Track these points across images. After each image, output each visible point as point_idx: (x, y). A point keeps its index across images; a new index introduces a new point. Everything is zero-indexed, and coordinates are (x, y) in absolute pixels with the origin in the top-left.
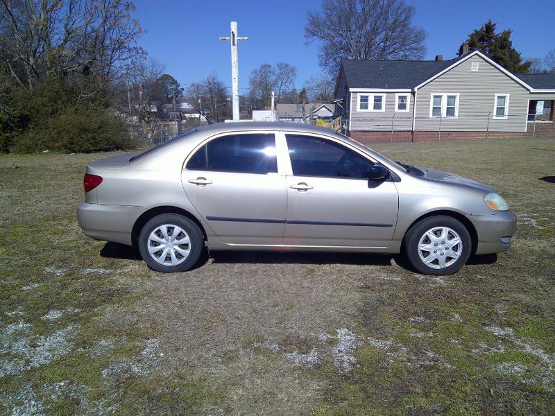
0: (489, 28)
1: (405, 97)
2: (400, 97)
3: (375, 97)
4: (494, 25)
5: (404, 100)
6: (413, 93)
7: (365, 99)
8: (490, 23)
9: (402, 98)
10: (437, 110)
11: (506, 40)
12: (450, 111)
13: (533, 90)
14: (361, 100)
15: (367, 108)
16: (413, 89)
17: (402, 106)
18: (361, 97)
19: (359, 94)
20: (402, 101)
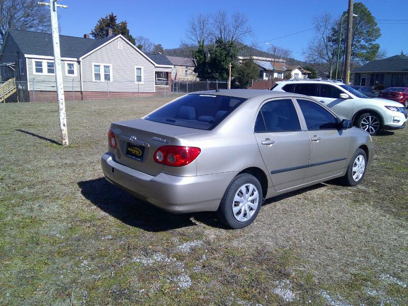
0: (112, 19)
1: (73, 65)
2: (69, 64)
3: (48, 63)
4: (115, 17)
5: (72, 67)
6: (79, 62)
7: (39, 65)
8: (112, 15)
9: (70, 65)
10: (98, 76)
11: (125, 28)
12: (107, 77)
13: (156, 65)
14: (36, 65)
15: (42, 72)
16: (78, 58)
17: (71, 72)
18: (36, 62)
19: (33, 60)
20: (70, 68)
